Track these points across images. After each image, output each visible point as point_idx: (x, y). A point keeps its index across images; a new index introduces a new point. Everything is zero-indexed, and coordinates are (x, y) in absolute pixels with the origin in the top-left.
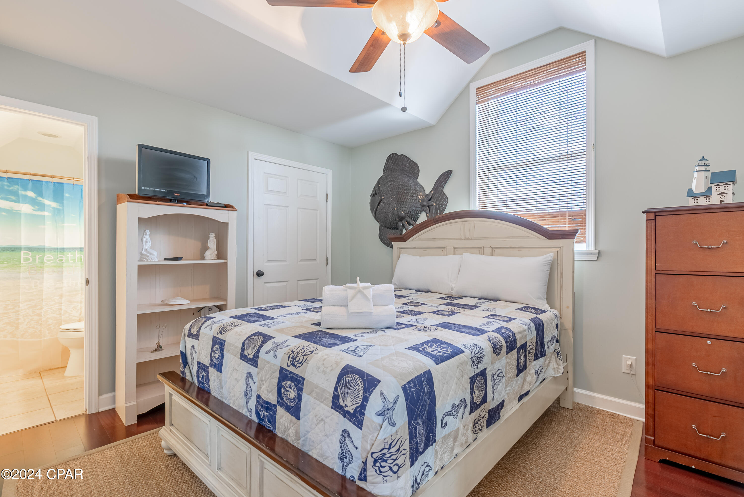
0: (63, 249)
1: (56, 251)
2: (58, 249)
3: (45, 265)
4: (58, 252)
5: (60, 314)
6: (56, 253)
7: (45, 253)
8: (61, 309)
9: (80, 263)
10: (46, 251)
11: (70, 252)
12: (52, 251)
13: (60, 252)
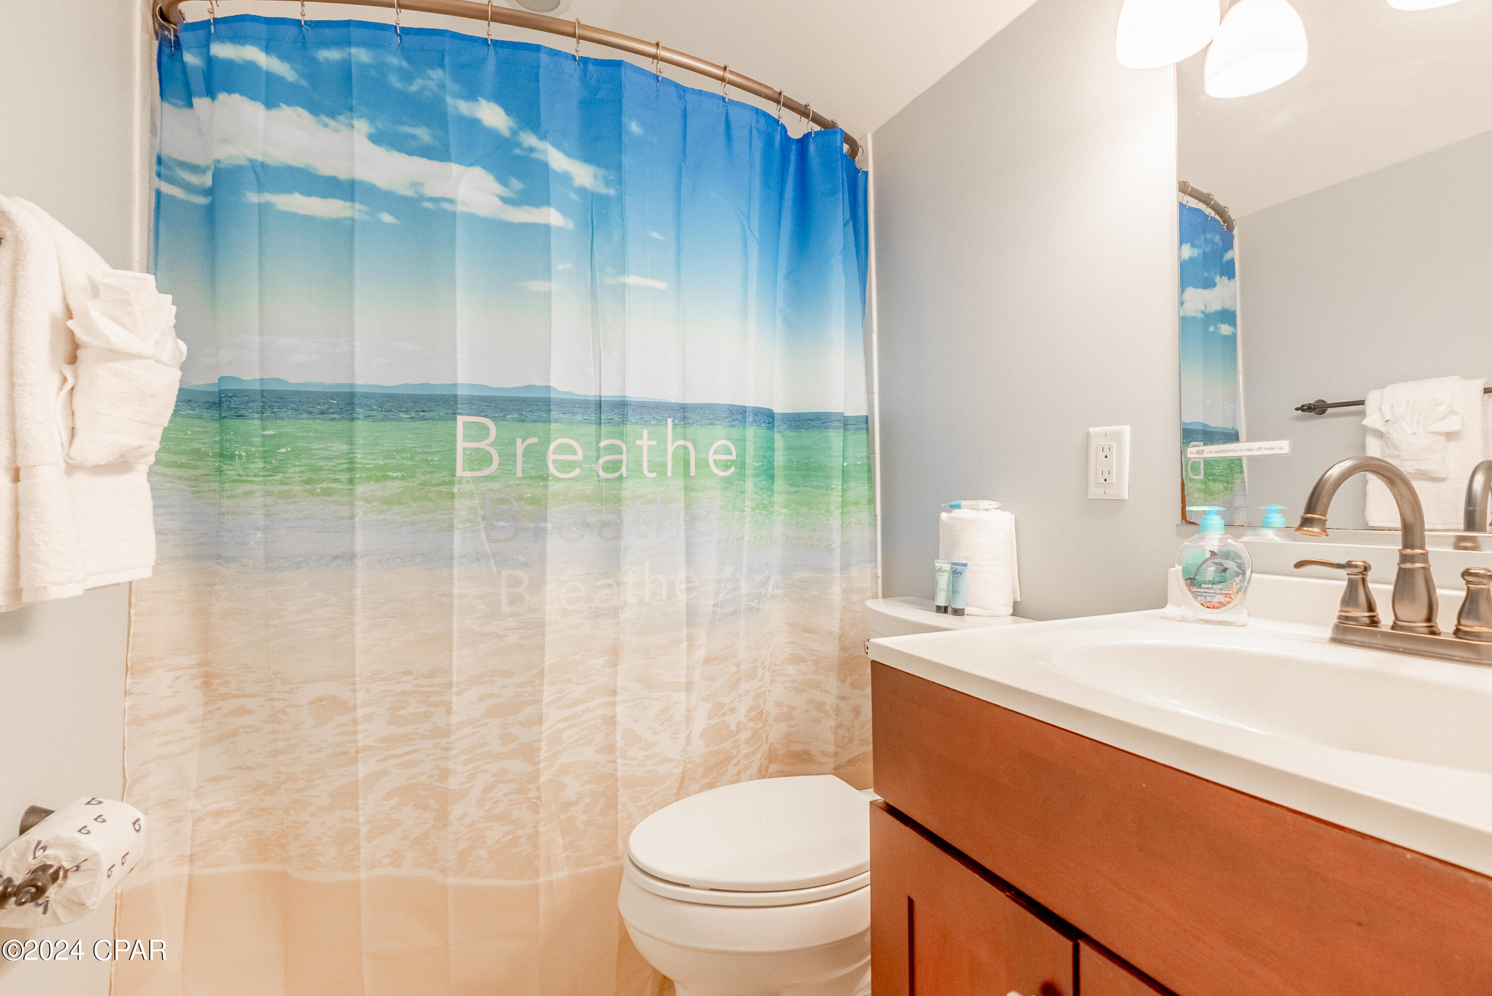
0: (622, 406)
1: (593, 417)
2: (599, 405)
3: (553, 487)
4: (599, 423)
5: (610, 748)
6: (593, 428)
7: (553, 426)
8: (611, 721)
9: (681, 482)
10: (554, 414)
11: (646, 423)
12: (579, 417)
13: (610, 421)
